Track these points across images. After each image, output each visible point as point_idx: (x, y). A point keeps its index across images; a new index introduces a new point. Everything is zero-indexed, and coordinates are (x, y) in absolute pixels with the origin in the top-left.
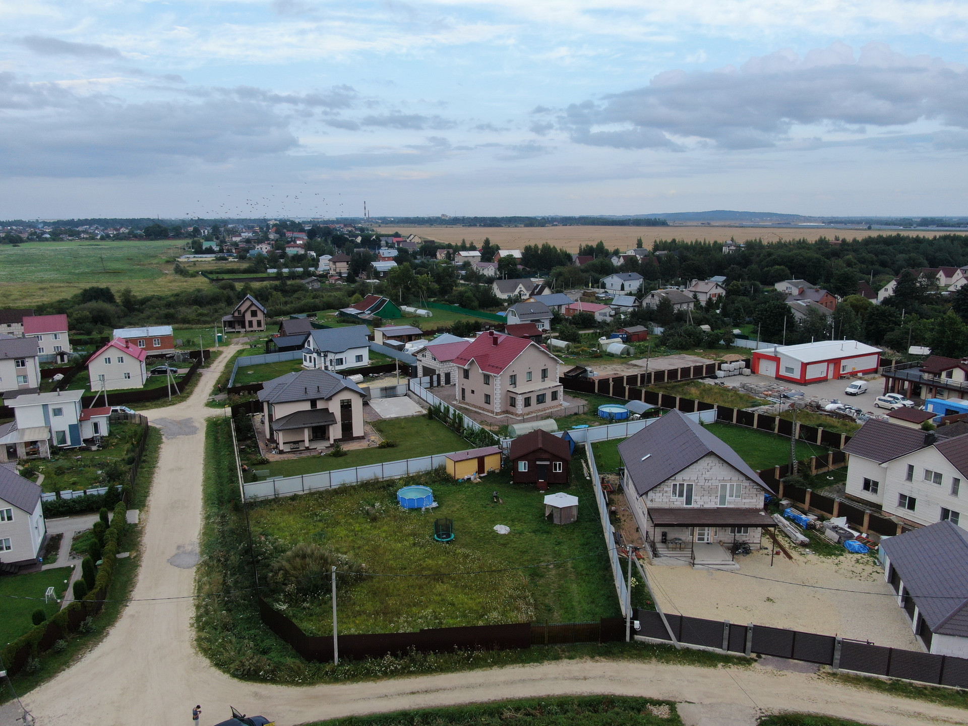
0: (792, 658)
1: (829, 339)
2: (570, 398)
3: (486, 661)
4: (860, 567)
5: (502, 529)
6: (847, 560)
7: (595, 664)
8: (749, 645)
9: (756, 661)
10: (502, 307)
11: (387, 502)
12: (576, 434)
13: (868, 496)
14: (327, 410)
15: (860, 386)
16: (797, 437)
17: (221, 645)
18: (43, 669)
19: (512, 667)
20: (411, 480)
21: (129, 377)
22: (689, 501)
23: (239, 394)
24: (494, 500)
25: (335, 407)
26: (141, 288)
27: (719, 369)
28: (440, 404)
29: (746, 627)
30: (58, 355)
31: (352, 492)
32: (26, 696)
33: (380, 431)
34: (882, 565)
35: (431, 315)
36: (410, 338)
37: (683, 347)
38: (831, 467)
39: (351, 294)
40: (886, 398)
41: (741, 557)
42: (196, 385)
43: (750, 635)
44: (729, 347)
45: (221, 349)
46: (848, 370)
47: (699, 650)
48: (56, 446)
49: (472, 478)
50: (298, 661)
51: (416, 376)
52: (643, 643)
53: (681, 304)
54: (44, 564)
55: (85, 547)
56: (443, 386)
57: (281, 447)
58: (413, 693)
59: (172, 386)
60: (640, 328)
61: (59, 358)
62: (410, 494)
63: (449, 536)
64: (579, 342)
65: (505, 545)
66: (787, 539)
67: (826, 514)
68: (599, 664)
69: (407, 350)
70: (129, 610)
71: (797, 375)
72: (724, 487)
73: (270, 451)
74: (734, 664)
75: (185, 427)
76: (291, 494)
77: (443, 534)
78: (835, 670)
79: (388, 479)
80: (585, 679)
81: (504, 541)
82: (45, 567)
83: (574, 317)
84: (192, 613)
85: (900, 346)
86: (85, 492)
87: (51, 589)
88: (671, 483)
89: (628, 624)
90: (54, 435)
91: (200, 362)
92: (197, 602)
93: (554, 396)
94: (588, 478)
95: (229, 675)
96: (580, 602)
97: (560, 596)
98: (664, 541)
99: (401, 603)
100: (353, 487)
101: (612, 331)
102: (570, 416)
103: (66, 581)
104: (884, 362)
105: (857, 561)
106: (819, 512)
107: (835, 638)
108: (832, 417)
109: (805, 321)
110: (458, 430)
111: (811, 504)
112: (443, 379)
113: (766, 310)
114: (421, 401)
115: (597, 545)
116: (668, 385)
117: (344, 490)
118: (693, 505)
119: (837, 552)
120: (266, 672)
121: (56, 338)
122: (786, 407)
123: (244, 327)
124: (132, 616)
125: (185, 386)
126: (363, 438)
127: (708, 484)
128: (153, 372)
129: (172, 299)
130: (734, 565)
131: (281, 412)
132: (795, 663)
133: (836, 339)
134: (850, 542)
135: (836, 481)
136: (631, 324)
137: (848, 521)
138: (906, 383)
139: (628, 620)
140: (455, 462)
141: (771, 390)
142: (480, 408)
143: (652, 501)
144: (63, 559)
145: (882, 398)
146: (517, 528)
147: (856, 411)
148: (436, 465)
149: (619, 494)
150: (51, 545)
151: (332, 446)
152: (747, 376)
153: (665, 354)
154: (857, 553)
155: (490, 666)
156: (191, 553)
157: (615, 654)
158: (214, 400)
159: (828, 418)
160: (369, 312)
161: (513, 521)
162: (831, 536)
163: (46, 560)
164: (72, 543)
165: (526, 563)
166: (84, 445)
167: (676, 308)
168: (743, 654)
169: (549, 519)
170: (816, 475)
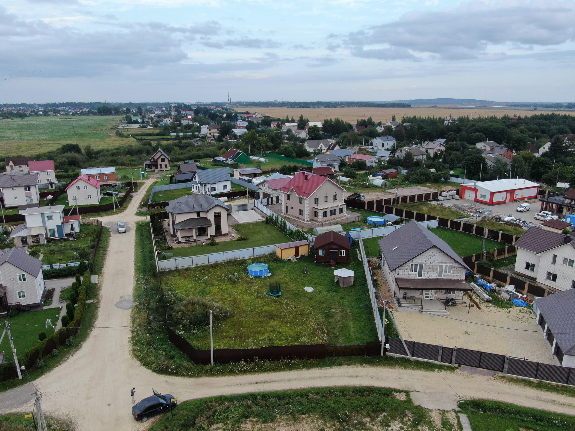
0: (479, 367)
1: (508, 177)
2: (350, 212)
3: (299, 365)
4: (521, 315)
5: (309, 289)
6: (514, 310)
7: (362, 368)
8: (454, 359)
9: (457, 368)
10: (310, 157)
11: (241, 272)
12: (354, 234)
13: (528, 273)
14: (206, 218)
15: (526, 207)
16: (486, 237)
17: (146, 354)
18: (45, 366)
19: (314, 369)
20: (255, 260)
21: (90, 198)
22: (420, 275)
23: (155, 208)
24: (304, 272)
25: (211, 217)
26: (96, 145)
27: (441, 195)
28: (273, 215)
29: (452, 349)
30: (49, 184)
31: (221, 266)
32: (36, 380)
33: (238, 231)
34: (535, 314)
35: (268, 161)
36: (255, 175)
37: (419, 182)
38: (506, 255)
39: (220, 148)
40: (541, 214)
41: (450, 308)
42: (129, 202)
43: (454, 354)
44: (447, 182)
45: (144, 181)
46: (519, 196)
47: (424, 362)
48: (50, 238)
49: (292, 259)
50: (190, 363)
51: (259, 198)
52: (391, 357)
53: (418, 155)
54: (44, 306)
55: (67, 297)
56: (274, 204)
57: (180, 239)
58: (257, 383)
59: (116, 203)
60: (393, 170)
61: (50, 186)
62: (255, 268)
63: (278, 293)
64: (356, 178)
65: (310, 299)
66: (478, 297)
67: (502, 283)
68: (365, 368)
69: (254, 183)
70: (94, 333)
71: (487, 199)
72: (441, 267)
73: (173, 241)
74: (445, 370)
76: (186, 267)
77: (274, 292)
78: (504, 375)
79: (242, 259)
80: (357, 377)
81: (311, 296)
82: (45, 308)
83: (353, 163)
84: (130, 335)
85: (551, 182)
86: (67, 265)
87: (49, 320)
88: (410, 264)
89: (383, 346)
90: (48, 231)
91: (131, 189)
92: (132, 329)
93: (341, 211)
94: (360, 260)
95: (151, 371)
96: (354, 333)
97: (342, 329)
98: (405, 297)
99: (250, 331)
100: (222, 264)
101: (376, 172)
102: (350, 223)
103: (57, 316)
104: (541, 192)
105: (520, 311)
106: (498, 282)
107: (505, 356)
108: (508, 225)
109: (493, 167)
110: (283, 230)
111: (494, 277)
112: (275, 200)
113: (470, 160)
114: (262, 213)
115: (365, 299)
116: (409, 205)
117: (216, 265)
118: (423, 277)
119: (508, 306)
120: (172, 369)
121: (48, 174)
122: (480, 219)
123: (157, 168)
124: (95, 336)
125: (123, 203)
126: (227, 234)
127: (433, 265)
128: (104, 195)
129: (115, 151)
130: (446, 312)
131: (179, 219)
132: (481, 371)
133: (512, 178)
134: (516, 300)
135: (509, 263)
136: (388, 168)
137: (516, 288)
138: (554, 205)
139: (383, 344)
140: (282, 250)
141: (471, 209)
142: (297, 218)
143: (398, 274)
144: (55, 303)
145: (539, 214)
146: (318, 289)
147: (523, 221)
148: (270, 251)
149: (378, 270)
150: (48, 295)
151: (209, 239)
152: (457, 199)
153: (408, 186)
154: (520, 306)
155: (302, 368)
156: (128, 301)
157: (374, 363)
158: (140, 212)
159: (506, 225)
160: (231, 159)
161: (315, 284)
162: (505, 296)
163: (46, 303)
164: (60, 294)
165: (323, 309)
166: (66, 237)
167: (415, 158)
168: (450, 364)
169: (336, 283)
170: (497, 260)
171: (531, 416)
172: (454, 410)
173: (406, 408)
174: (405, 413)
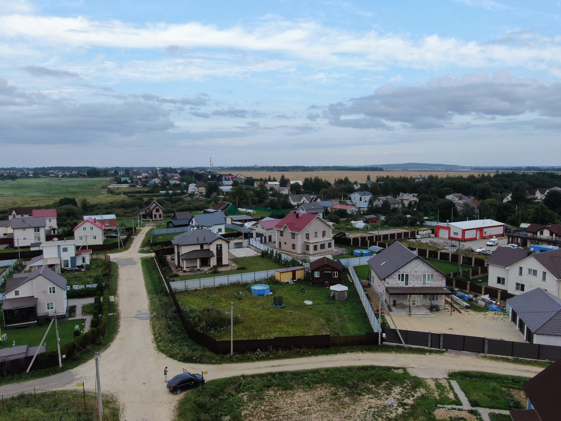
0: (464, 350)
1: (477, 219)
2: (338, 248)
3: (308, 353)
4: (497, 316)
5: (309, 303)
6: (490, 314)
7: (363, 354)
8: (441, 344)
9: (445, 352)
10: (294, 209)
11: (246, 291)
12: (343, 261)
13: (500, 286)
14: (209, 250)
15: (494, 241)
16: (461, 263)
17: (171, 347)
18: (81, 358)
19: (321, 356)
20: (257, 282)
21: (95, 238)
22: (407, 284)
23: (157, 246)
24: (302, 291)
25: (213, 248)
26: (92, 200)
27: (418, 234)
28: (268, 249)
29: (439, 335)
30: (52, 230)
31: (226, 288)
32: (74, 369)
33: (236, 263)
34: (508, 315)
35: (255, 212)
36: (246, 221)
37: (397, 225)
38: (480, 275)
39: (210, 202)
40: (508, 246)
41: (435, 312)
42: (131, 243)
43: (442, 338)
44: (422, 226)
45: (141, 228)
46: (488, 234)
47: (417, 348)
48: (63, 269)
49: (290, 282)
50: (212, 354)
51: (252, 237)
52: (387, 345)
53: (395, 204)
54: (69, 318)
55: (89, 311)
56: (267, 243)
57: (185, 269)
58: (273, 366)
59: (120, 242)
60: (372, 216)
62: (256, 288)
63: (282, 305)
64: (339, 223)
65: (311, 309)
66: (458, 305)
67: (478, 294)
68: (366, 354)
69: (246, 227)
70: (119, 337)
71: (460, 236)
72: (424, 276)
73: (178, 271)
74: (434, 353)
75: (130, 262)
76: (194, 289)
77: (278, 305)
78: (485, 355)
79: (244, 282)
80: (359, 360)
81: (310, 307)
82: (70, 319)
83: (336, 211)
84: (152, 337)
85: (516, 223)
86: (85, 286)
87: (77, 326)
88: (397, 274)
90: (62, 262)
91: (132, 232)
92: (153, 333)
93: (330, 245)
94: (351, 281)
95: (177, 361)
96: (353, 331)
98: (395, 305)
99: (260, 332)
100: (227, 286)
101: (357, 218)
102: (339, 255)
103: (83, 324)
104: (506, 230)
105: (495, 314)
106: (474, 293)
107: (485, 338)
108: (480, 255)
109: (463, 210)
110: (279, 262)
111: (470, 290)
112: (267, 238)
114: (257, 249)
115: (359, 308)
116: (390, 242)
117: (221, 287)
118: (409, 286)
119: (484, 310)
120: (197, 358)
121: (50, 222)
122: (455, 250)
123: (151, 218)
124: (121, 338)
125: (126, 244)
126: (227, 265)
127: (416, 274)
128: (107, 237)
129: (109, 205)
130: (431, 315)
131: (184, 250)
132: (465, 353)
133: (480, 219)
134: (491, 305)
135: (482, 282)
136: (367, 215)
137: (490, 297)
138: (519, 239)
139: (380, 333)
140: (281, 273)
141: (446, 244)
142: (290, 252)
143: (387, 283)
144: (79, 315)
146: (316, 302)
148: (269, 276)
149: (368, 288)
150: (72, 310)
151: (212, 269)
152: (433, 238)
153: (387, 229)
154: (495, 310)
155: (311, 356)
156: (145, 313)
157: (373, 350)
158: (143, 250)
159: (477, 255)
160: (221, 211)
161: (313, 299)
162: (481, 303)
163: (70, 316)
164: (81, 309)
165: (323, 316)
166: (77, 268)
167: (392, 206)
168: (439, 349)
169: (332, 298)
170: (473, 279)
171: (510, 380)
172: (446, 378)
173: (405, 378)
174: (404, 381)
